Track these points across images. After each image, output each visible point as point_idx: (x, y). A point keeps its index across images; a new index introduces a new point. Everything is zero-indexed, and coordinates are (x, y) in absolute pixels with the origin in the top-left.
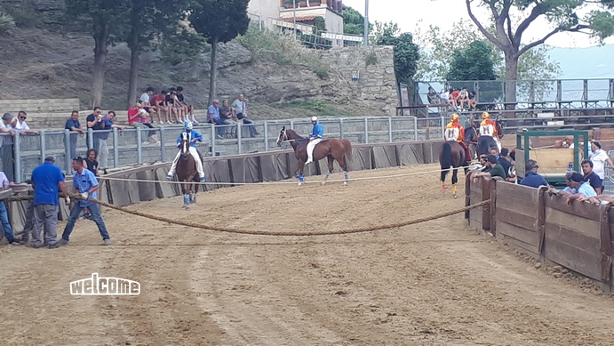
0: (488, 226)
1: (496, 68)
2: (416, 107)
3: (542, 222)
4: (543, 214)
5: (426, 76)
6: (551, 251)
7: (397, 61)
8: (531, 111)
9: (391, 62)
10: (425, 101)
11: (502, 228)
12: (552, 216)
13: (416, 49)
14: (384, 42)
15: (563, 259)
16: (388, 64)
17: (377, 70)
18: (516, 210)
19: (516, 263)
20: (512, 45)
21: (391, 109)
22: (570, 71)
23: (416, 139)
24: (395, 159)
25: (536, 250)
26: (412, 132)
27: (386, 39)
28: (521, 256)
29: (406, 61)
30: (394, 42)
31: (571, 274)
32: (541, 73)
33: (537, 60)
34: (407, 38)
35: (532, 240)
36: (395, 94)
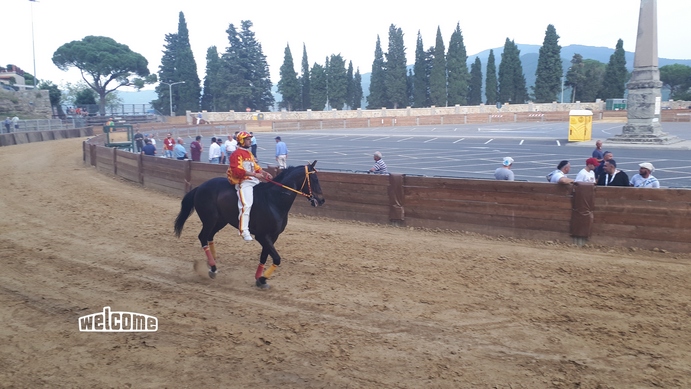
0: (93, 163)
1: (97, 99)
2: (61, 115)
3: (115, 161)
4: (115, 158)
5: (66, 103)
6: (119, 172)
7: (51, 96)
8: (112, 117)
9: (48, 97)
10: (65, 112)
11: (99, 164)
12: (119, 159)
13: (59, 91)
14: (44, 88)
15: (124, 175)
16: (46, 98)
17: (41, 100)
18: (104, 157)
19: (105, 178)
20: (102, 90)
21: (49, 116)
22: (127, 101)
23: (62, 129)
24: (52, 136)
25: (113, 172)
26: (60, 126)
27: (45, 87)
28: (107, 175)
29: (55, 95)
30: (49, 88)
31: (127, 180)
32: (115, 102)
33: (114, 97)
34: (55, 87)
35: (112, 168)
36: (50, 110)
